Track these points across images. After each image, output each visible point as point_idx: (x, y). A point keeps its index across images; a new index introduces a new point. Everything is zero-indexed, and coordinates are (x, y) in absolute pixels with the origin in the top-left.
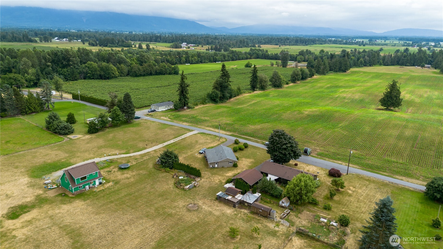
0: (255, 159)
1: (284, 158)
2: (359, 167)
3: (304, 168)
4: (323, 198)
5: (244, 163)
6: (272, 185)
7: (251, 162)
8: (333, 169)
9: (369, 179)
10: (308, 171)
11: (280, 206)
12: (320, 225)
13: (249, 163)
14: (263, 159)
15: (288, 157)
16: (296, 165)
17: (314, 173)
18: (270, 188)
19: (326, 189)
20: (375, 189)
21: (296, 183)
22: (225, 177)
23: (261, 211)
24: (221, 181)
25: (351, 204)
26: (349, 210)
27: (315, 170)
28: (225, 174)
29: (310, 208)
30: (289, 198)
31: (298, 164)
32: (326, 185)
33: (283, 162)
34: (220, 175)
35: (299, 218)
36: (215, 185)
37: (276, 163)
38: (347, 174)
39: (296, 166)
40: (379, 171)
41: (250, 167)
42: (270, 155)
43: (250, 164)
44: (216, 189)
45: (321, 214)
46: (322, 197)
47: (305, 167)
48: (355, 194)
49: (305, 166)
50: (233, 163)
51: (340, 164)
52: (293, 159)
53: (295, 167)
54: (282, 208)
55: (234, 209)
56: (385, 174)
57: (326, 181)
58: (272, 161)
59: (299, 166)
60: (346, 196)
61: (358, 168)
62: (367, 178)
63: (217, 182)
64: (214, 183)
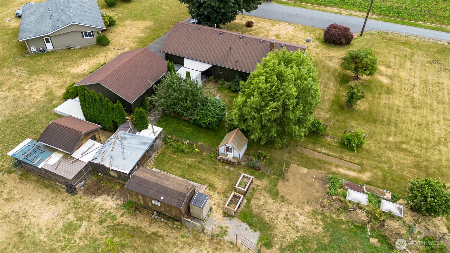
0: (155, 21)
1: (223, 11)
2: (376, 17)
3: (268, 31)
4: (330, 110)
5: (127, 34)
6: (193, 95)
7: (146, 28)
8: (333, 27)
9: (406, 41)
10: (278, 36)
11: (219, 160)
12: (353, 223)
13: (141, 32)
14: (175, 17)
15: (232, 5)
16: (249, 25)
17: (291, 40)
18: (189, 104)
19: (330, 80)
20: (430, 63)
21: (266, 89)
22: (68, 79)
23: (159, 204)
24: (51, 92)
25: (402, 115)
26: (404, 139)
27: (291, 33)
28: (68, 69)
29: (304, 150)
30: (246, 133)
31: (252, 23)
32: (326, 69)
33: (221, 21)
34: (52, 73)
35: (283, 199)
36: (30, 108)
37: (204, 25)
38: (361, 35)
39: (250, 29)
40: (415, 20)
41: (143, 42)
42: (187, 5)
43: (143, 35)
44: (29, 122)
45: (342, 171)
46: (327, 105)
47: (268, 28)
48: (397, 84)
49: (269, 26)
50: (96, 35)
51: (336, 13)
52: (242, 12)
53: (247, 31)
54: (227, 167)
55: (70, 199)
56: (429, 25)
57: (323, 59)
58: (194, 21)
59: (255, 26)
60: (380, 94)
61: (375, 19)
62: (402, 38)
63: (39, 97)
64: (30, 101)
